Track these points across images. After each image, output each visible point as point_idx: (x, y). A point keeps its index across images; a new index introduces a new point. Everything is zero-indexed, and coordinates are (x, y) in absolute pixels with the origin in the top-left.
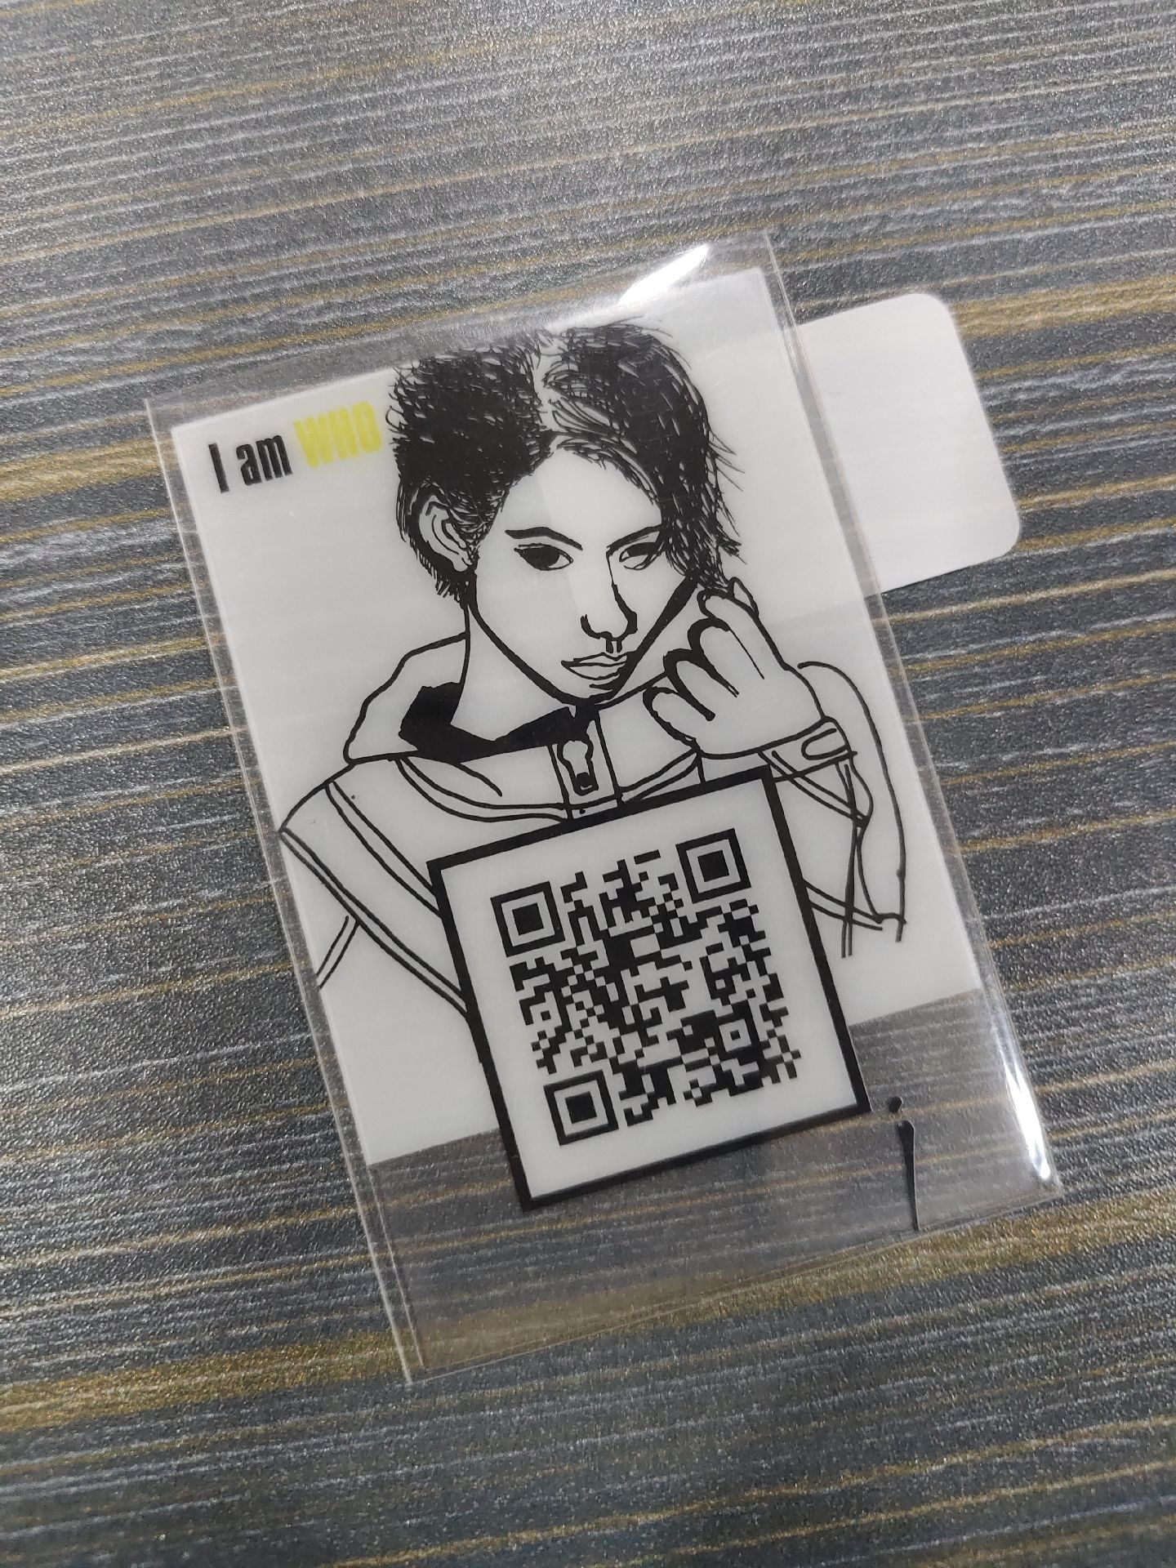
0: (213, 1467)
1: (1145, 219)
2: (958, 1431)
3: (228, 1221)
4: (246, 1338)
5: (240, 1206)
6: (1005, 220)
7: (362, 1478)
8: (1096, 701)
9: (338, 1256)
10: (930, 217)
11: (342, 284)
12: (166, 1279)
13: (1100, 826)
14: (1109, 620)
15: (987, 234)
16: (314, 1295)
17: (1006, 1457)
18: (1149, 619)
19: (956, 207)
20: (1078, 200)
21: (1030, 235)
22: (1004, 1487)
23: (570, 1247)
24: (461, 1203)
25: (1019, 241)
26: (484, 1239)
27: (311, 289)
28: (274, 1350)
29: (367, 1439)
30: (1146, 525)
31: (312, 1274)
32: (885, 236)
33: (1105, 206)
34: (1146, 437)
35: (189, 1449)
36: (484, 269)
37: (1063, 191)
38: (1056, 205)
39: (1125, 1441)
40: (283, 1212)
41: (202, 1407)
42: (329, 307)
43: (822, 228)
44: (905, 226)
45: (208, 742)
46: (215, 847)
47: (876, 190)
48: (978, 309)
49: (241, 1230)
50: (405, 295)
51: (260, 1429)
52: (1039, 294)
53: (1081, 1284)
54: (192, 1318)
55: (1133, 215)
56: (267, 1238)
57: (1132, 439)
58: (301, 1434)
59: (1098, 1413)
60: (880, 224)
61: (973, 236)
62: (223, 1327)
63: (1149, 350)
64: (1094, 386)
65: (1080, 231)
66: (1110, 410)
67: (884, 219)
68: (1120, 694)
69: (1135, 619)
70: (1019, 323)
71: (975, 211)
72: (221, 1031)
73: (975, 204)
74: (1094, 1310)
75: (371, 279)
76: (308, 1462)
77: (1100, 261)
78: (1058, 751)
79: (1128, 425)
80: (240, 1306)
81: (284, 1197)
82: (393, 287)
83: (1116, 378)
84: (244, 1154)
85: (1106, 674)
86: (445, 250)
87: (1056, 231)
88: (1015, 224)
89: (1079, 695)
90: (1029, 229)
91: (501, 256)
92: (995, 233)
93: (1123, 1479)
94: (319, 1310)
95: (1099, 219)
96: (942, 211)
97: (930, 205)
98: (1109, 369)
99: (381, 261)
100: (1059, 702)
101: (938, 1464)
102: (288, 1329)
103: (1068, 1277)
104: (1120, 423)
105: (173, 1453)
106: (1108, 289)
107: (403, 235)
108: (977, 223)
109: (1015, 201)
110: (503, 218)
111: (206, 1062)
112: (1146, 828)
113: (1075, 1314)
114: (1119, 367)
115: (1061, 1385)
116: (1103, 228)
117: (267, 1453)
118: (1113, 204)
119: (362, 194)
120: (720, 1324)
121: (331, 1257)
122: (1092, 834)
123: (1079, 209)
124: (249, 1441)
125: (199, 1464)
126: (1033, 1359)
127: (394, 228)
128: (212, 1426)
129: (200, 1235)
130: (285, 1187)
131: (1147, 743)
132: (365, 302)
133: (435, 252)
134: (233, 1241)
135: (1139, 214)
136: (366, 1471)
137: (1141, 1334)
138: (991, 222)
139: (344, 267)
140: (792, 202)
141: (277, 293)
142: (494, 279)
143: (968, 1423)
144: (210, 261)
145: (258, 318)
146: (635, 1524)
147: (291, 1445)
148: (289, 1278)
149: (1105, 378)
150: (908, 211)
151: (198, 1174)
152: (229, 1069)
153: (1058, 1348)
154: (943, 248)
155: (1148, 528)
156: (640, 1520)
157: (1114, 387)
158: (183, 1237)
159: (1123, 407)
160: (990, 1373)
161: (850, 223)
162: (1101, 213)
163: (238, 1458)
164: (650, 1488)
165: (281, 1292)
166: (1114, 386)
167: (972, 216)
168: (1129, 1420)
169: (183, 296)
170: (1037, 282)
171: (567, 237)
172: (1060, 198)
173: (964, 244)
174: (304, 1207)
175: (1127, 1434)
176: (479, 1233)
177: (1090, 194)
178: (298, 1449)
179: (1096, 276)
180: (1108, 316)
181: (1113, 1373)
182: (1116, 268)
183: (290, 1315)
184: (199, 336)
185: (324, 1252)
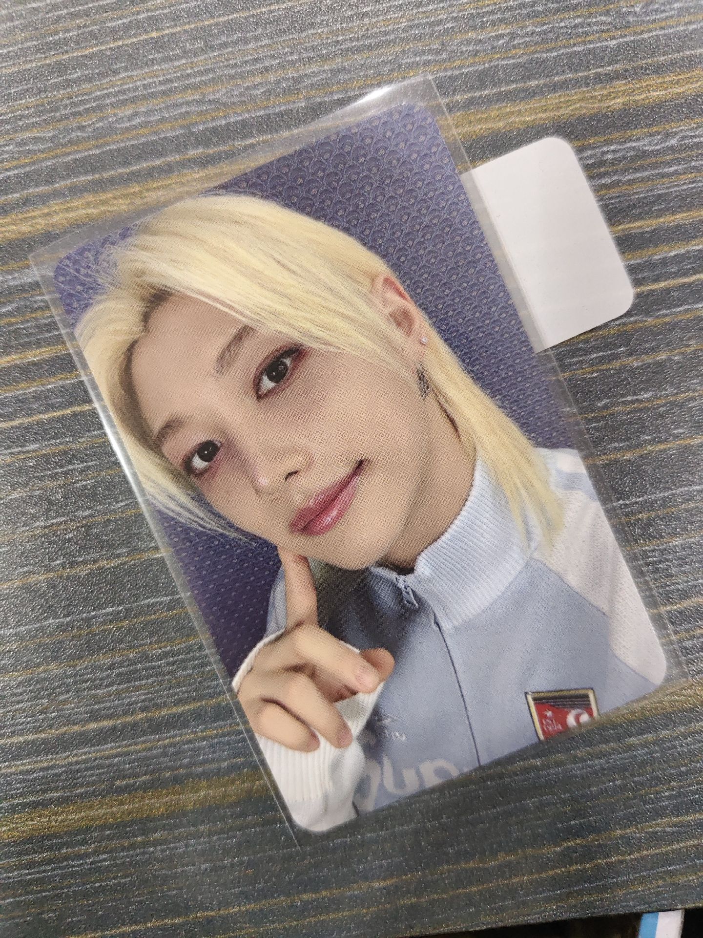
0: (112, 862)
1: (694, 26)
2: (571, 827)
3: (110, 717)
4: (127, 786)
5: (117, 707)
6: (597, 32)
7: (203, 867)
8: (660, 364)
9: (181, 735)
10: (546, 32)
11: (145, 97)
12: (75, 752)
13: (662, 447)
14: (669, 308)
15: (584, 43)
16: (167, 759)
17: (601, 841)
18: (695, 306)
19: (563, 24)
20: (648, 15)
21: (614, 42)
22: (600, 858)
25: (607, 47)
27: (124, 103)
28: (144, 792)
29: (205, 843)
30: (693, 243)
31: (165, 747)
32: (514, 47)
33: (667, 18)
34: (693, 182)
35: (96, 852)
36: (240, 82)
37: (638, 9)
38: (631, 19)
39: (674, 829)
40: (143, 709)
41: (103, 828)
42: (135, 114)
43: (471, 42)
44: (527, 39)
45: (75, 415)
46: (84, 483)
47: (507, 15)
48: (579, 96)
49: (119, 722)
50: (187, 103)
51: (139, 839)
52: (620, 85)
53: (649, 737)
54: (92, 775)
55: (686, 24)
56: (135, 725)
57: (684, 184)
58: (165, 841)
59: (659, 813)
60: (511, 39)
61: (575, 45)
62: (113, 779)
63: (696, 120)
64: (658, 147)
65: (649, 38)
66: (669, 164)
67: (513, 36)
68: (676, 358)
69: (686, 307)
70: (606, 105)
71: (576, 26)
72: (97, 600)
73: (576, 21)
74: (657, 752)
75: (164, 93)
76: (171, 858)
77: (662, 58)
78: (635, 397)
79: (681, 174)
80: (121, 767)
81: (144, 701)
82: (179, 98)
83: (673, 142)
84: (118, 675)
85: (668, 345)
86: (213, 70)
87: (632, 38)
88: (604, 35)
89: (649, 360)
90: (614, 38)
91: (251, 73)
92: (590, 42)
93: (673, 851)
94: (171, 769)
95: (662, 28)
96: (553, 28)
97: (545, 24)
98: (668, 135)
99: (170, 81)
100: (636, 365)
101: (559, 846)
102: (152, 779)
103: (642, 732)
104: (676, 173)
105: (87, 855)
106: (667, 79)
107: (184, 61)
108: (578, 35)
109: (603, 18)
110: (252, 45)
111: (88, 620)
112: (693, 446)
113: (645, 755)
114: (675, 134)
115: (635, 798)
116: (665, 35)
117: (144, 853)
118: (672, 17)
119: (154, 34)
121: (176, 736)
122: (657, 452)
123: (648, 22)
124: (133, 846)
125: (104, 860)
126: (618, 783)
127: (179, 58)
128: (109, 838)
129: (93, 726)
130: (145, 694)
131: (694, 390)
132: (160, 109)
133: (207, 71)
134: (114, 729)
135: (690, 23)
136: (206, 861)
137: (686, 765)
138: (587, 34)
139: (145, 87)
140: (449, 25)
141: (100, 108)
142: (248, 88)
143: (578, 822)
144: (56, 87)
145: (89, 125)
146: (372, 888)
147: (159, 848)
148: (150, 749)
149: (666, 141)
150: (529, 29)
151: (90, 689)
152: (104, 623)
153: (633, 776)
154: (555, 54)
155: (695, 245)
156: (376, 885)
157: (672, 149)
158: (82, 727)
159: (678, 161)
160: (591, 792)
161: (489, 39)
162: (663, 24)
163: (127, 856)
164: (381, 866)
165: (146, 758)
166: (672, 147)
167: (574, 31)
168: (677, 816)
169: (39, 113)
170: (618, 76)
171: (296, 57)
172: (635, 14)
173: (569, 50)
174: (158, 707)
175: (675, 825)
177: (656, 11)
178: (163, 851)
179: (659, 69)
180: (668, 97)
181: (668, 789)
182: (673, 63)
183: (153, 772)
184: (51, 139)
185: (172, 733)
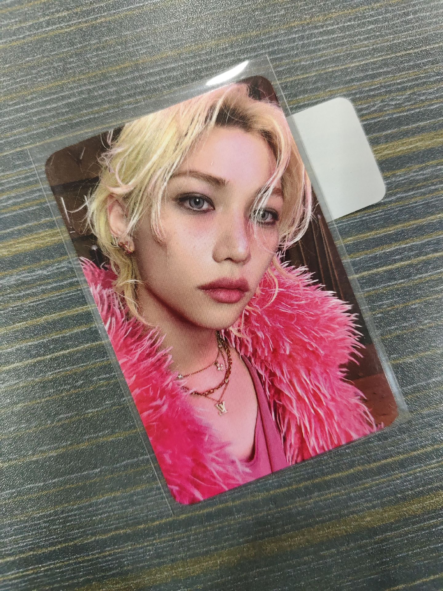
3: (11, 555)
5: (15, 549)
9: (54, 564)
11: (14, 188)
16: (46, 579)
23: (139, 554)
24: (97, 542)
26: (108, 553)
31: (45, 571)
40: (32, 550)
49: (17, 558)
53: (333, 550)
56: (26, 559)
74: (339, 559)
75: (26, 184)
80: (20, 585)
81: (31, 544)
82: (34, 187)
84: (15, 530)
94: (49, 584)
103: (329, 548)
119: (19, 149)
120: (198, 576)
121: (51, 564)
130: (32, 541)
132: (24, 194)
134: (14, 562)
148: (37, 573)
165: (34, 578)
176: (105, 551)
185: (49, 563)
